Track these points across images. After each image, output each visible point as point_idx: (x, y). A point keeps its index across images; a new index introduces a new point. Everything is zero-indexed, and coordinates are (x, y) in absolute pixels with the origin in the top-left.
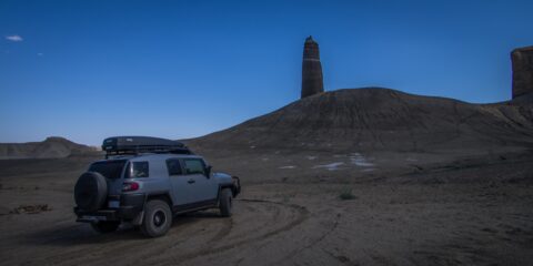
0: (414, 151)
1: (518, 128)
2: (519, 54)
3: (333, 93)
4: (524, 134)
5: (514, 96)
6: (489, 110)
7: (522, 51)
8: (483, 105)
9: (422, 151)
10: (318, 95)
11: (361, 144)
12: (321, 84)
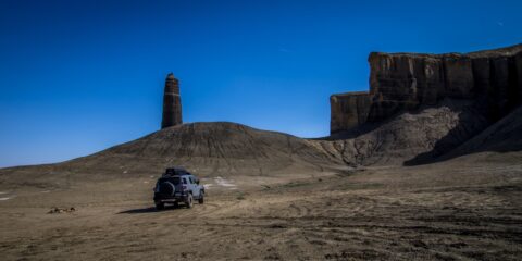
0: (261, 175)
1: (332, 159)
2: (335, 99)
3: (192, 125)
4: (336, 163)
5: (332, 132)
6: (313, 144)
7: (338, 97)
8: (309, 139)
9: (267, 176)
10: (178, 126)
11: (220, 170)
12: (180, 117)
